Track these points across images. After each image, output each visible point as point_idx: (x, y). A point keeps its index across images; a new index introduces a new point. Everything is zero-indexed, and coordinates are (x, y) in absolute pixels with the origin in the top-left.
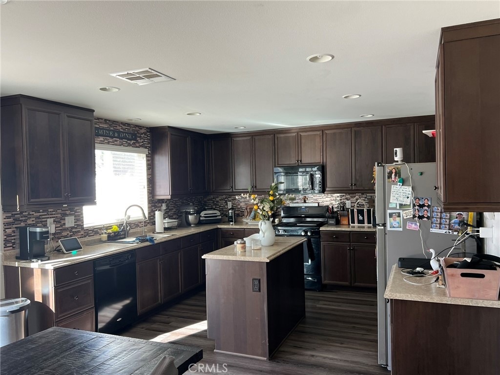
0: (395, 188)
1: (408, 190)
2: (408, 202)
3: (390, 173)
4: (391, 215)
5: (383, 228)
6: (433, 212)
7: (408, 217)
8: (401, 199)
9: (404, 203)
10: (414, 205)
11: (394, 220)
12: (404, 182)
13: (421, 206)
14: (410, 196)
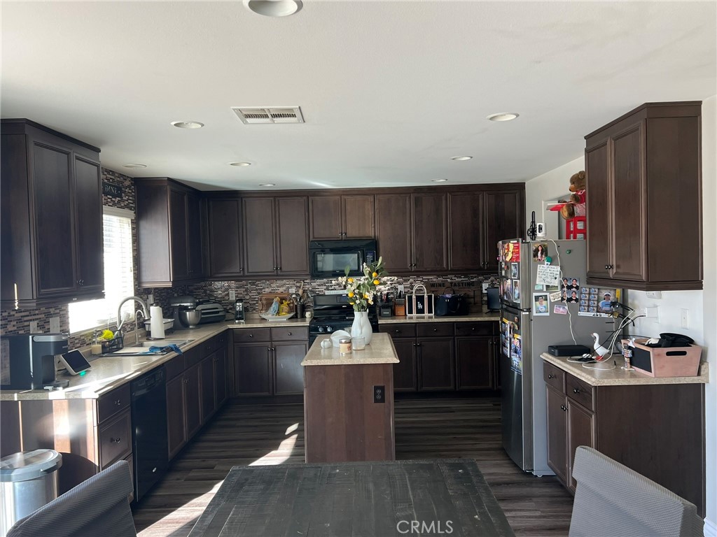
0: (541, 268)
1: (556, 269)
2: (556, 283)
3: (536, 251)
4: (537, 298)
5: (528, 313)
6: (581, 293)
7: (556, 300)
8: (549, 280)
9: (551, 285)
10: (563, 287)
11: (541, 304)
12: (552, 261)
13: (570, 287)
14: (558, 276)
